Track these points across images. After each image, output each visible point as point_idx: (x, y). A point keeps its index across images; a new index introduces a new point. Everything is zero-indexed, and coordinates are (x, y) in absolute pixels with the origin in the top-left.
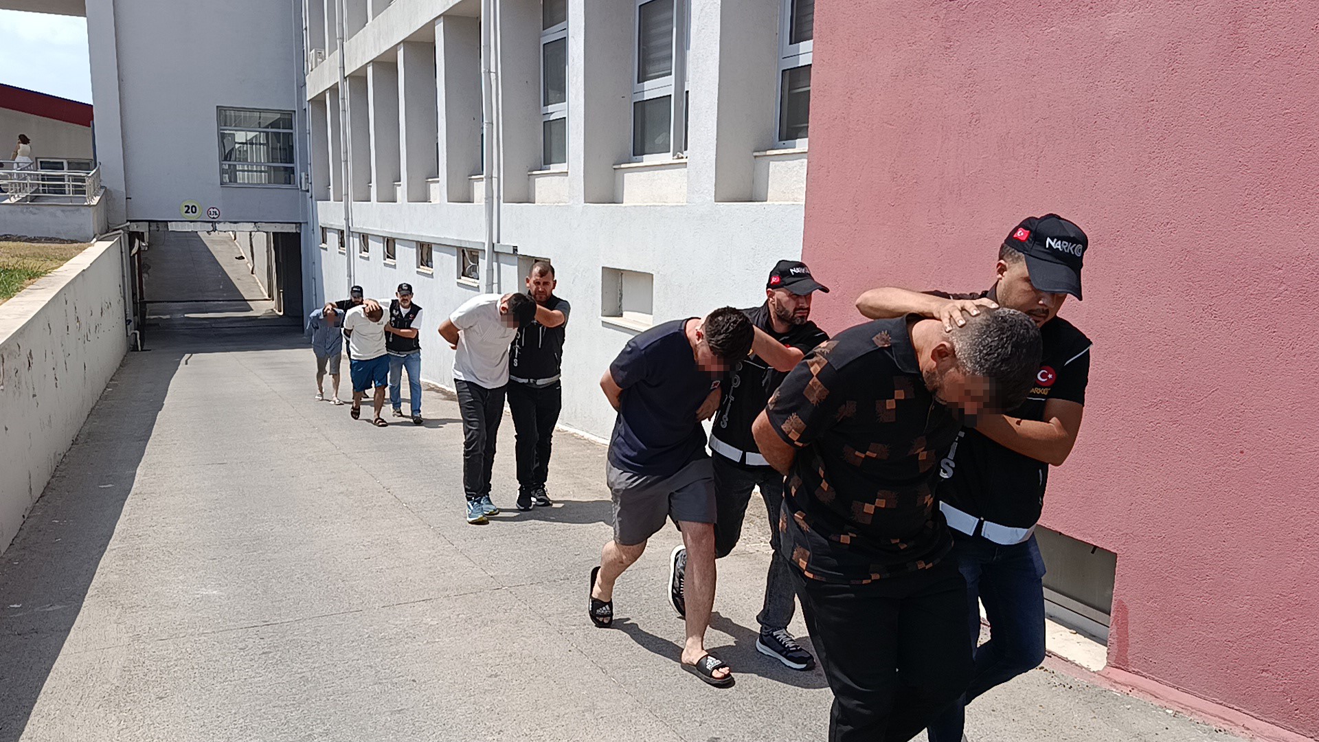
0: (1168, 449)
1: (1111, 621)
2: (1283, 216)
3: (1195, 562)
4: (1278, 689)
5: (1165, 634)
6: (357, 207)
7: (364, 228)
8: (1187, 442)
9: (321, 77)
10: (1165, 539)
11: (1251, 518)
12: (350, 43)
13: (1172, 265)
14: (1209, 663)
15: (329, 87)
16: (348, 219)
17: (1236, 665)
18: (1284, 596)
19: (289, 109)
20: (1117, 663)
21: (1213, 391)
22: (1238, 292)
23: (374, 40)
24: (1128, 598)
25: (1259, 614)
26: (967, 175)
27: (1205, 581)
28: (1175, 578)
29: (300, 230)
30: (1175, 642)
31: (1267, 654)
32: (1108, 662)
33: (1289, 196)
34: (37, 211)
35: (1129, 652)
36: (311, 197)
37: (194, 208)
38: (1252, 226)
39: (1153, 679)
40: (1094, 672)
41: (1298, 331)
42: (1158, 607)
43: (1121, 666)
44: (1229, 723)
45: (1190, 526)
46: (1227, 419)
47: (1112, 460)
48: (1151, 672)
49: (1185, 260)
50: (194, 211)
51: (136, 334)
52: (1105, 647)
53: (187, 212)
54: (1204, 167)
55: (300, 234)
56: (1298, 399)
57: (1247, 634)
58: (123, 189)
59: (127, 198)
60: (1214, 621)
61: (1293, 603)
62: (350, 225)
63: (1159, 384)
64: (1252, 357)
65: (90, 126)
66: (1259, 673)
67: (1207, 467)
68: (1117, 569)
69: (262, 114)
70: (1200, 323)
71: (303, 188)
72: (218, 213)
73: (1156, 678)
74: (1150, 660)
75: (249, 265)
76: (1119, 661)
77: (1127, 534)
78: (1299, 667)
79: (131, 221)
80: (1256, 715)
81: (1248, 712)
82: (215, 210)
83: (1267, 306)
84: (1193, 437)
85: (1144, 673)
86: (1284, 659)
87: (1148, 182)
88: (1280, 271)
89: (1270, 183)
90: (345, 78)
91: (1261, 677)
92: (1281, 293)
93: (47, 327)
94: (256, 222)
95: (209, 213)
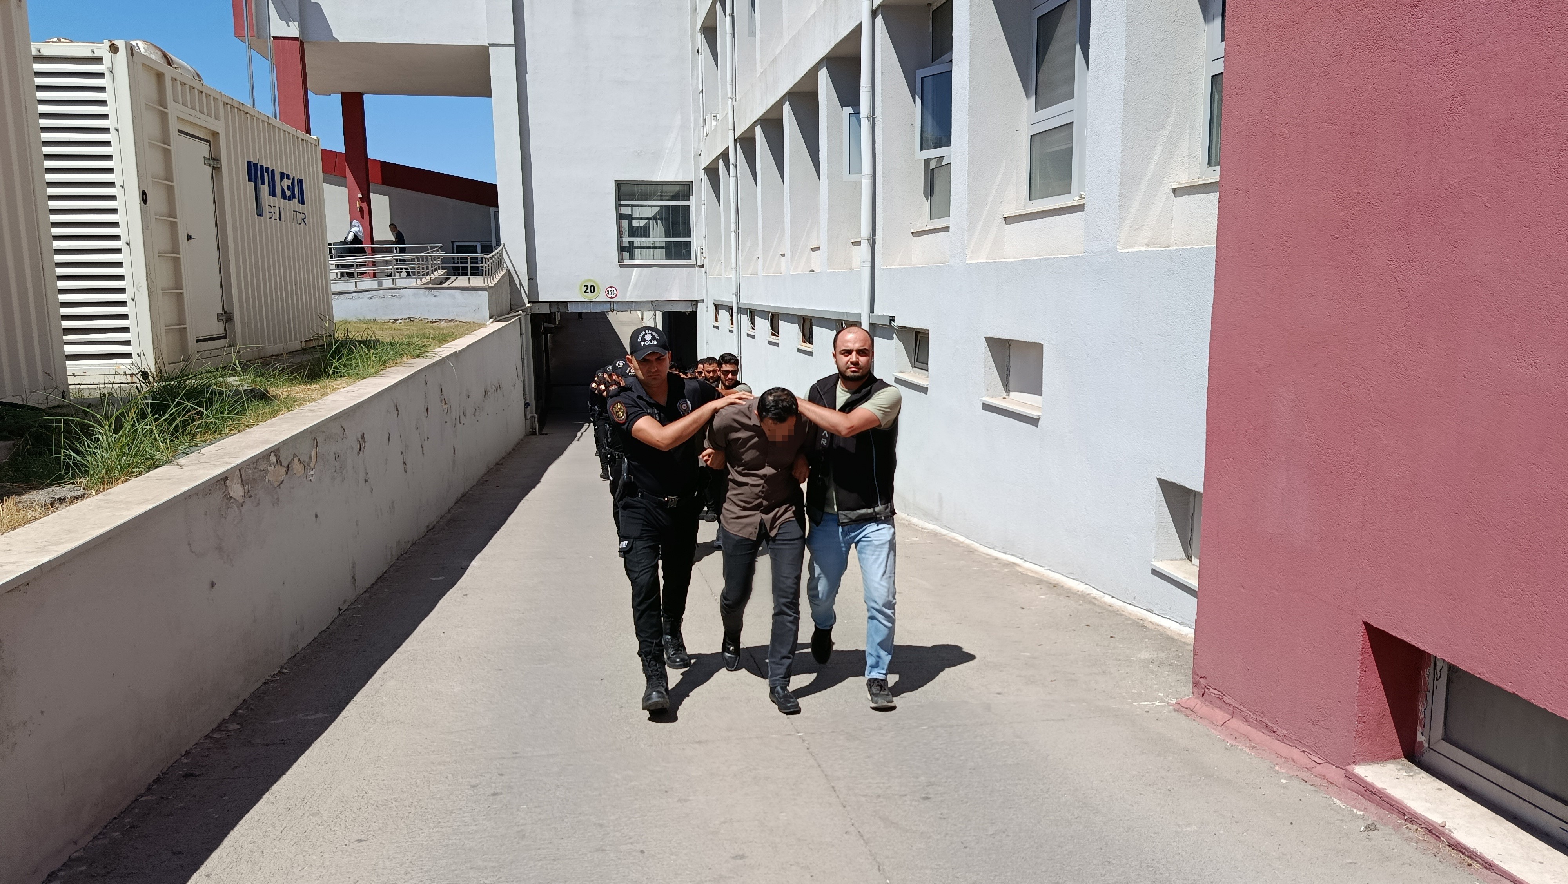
7: (751, 303)
9: (715, 142)
12: (740, 102)
15: (721, 151)
16: (737, 291)
19: (686, 180)
23: (761, 95)
29: (696, 309)
36: (706, 273)
37: (592, 288)
50: (592, 291)
51: (537, 416)
55: (695, 313)
58: (525, 270)
59: (529, 279)
62: (739, 300)
69: (665, 187)
71: (698, 264)
72: (615, 292)
79: (533, 302)
82: (613, 289)
90: (737, 139)
93: (393, 409)
94: (652, 301)
95: (607, 292)
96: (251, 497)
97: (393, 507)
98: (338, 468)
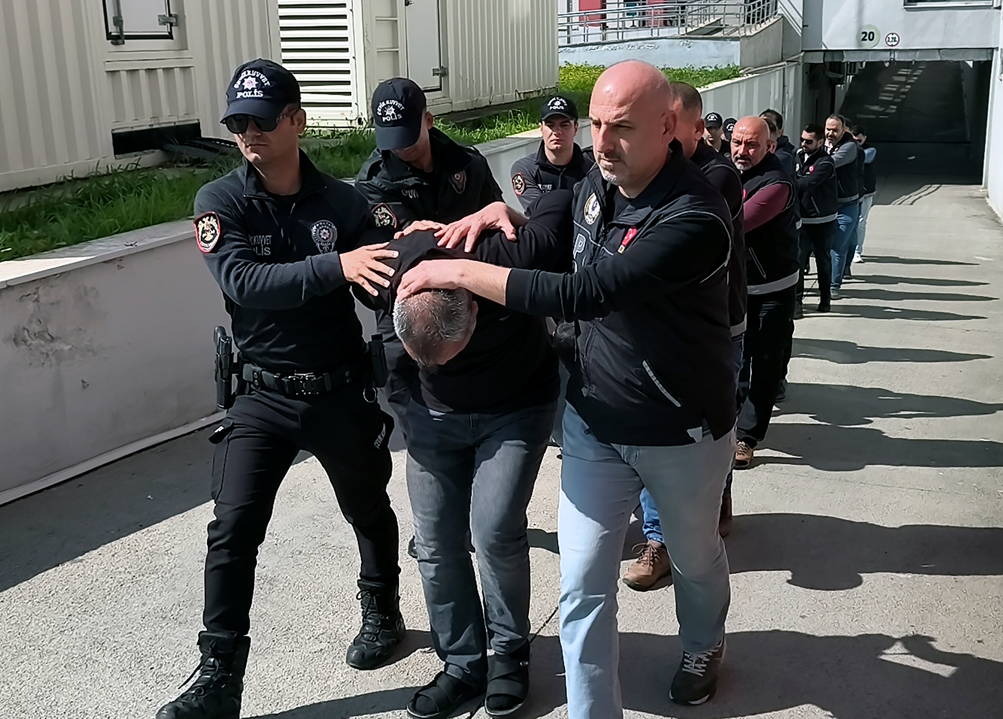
29: (991, 57)
37: (871, 35)
50: (871, 38)
53: (864, 39)
55: (990, 62)
59: (804, 26)
72: (897, 39)
79: (806, 52)
82: (894, 36)
94: (939, 49)
95: (887, 39)
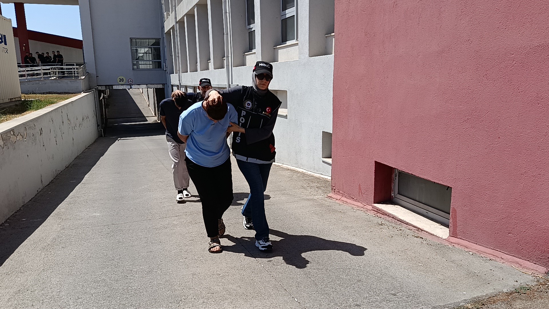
0: (471, 139)
1: (450, 217)
2: (514, 31)
3: (482, 188)
4: (515, 241)
5: (471, 220)
6: (183, 75)
7: (186, 83)
8: (478, 136)
9: (169, 24)
10: (470, 179)
11: (503, 166)
12: (178, 7)
13: (471, 58)
14: (488, 232)
15: (171, 27)
16: (180, 80)
17: (499, 231)
18: (517, 199)
19: (158, 38)
20: (453, 235)
21: (487, 112)
22: (497, 67)
23: (186, 5)
24: (456, 206)
25: (507, 208)
26: (393, 29)
27: (486, 196)
28: (474, 196)
29: (164, 87)
30: (475, 224)
31: (510, 226)
32: (449, 235)
33: (516, 21)
34: (61, 82)
35: (457, 229)
36: (167, 73)
38: (502, 36)
39: (467, 240)
40: (444, 239)
41: (521, 81)
42: (468, 209)
43: (454, 236)
44: (495, 257)
45: (480, 173)
46: (493, 124)
47: (449, 147)
48: (466, 237)
49: (476, 55)
50: (123, 81)
51: (102, 130)
52: (448, 229)
53: (120, 81)
54: (483, 13)
55: (164, 88)
56: (521, 112)
57: (502, 218)
58: (95, 73)
59: (97, 77)
60: (490, 213)
61: (520, 202)
62: (181, 83)
63: (467, 112)
64: (502, 95)
65: (82, 49)
66: (507, 234)
67: (486, 146)
68: (452, 194)
69: (150, 40)
70: (482, 82)
71: (164, 70)
72: (132, 81)
73: (468, 240)
74: (466, 232)
75: (148, 103)
76: (453, 234)
77: (456, 178)
78: (523, 230)
79: (99, 86)
80: (506, 253)
81: (503, 252)
82: (131, 80)
83: (508, 71)
84: (480, 133)
85: (463, 238)
86: (517, 227)
87: (461, 22)
88: (513, 55)
89: (508, 16)
90: (177, 22)
91: (508, 236)
92: (513, 65)
93: (51, 120)
94: (147, 84)
95: (129, 81)
96: (6, 145)
97: (53, 157)
98: (34, 139)
